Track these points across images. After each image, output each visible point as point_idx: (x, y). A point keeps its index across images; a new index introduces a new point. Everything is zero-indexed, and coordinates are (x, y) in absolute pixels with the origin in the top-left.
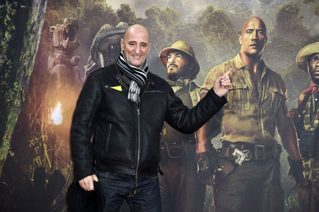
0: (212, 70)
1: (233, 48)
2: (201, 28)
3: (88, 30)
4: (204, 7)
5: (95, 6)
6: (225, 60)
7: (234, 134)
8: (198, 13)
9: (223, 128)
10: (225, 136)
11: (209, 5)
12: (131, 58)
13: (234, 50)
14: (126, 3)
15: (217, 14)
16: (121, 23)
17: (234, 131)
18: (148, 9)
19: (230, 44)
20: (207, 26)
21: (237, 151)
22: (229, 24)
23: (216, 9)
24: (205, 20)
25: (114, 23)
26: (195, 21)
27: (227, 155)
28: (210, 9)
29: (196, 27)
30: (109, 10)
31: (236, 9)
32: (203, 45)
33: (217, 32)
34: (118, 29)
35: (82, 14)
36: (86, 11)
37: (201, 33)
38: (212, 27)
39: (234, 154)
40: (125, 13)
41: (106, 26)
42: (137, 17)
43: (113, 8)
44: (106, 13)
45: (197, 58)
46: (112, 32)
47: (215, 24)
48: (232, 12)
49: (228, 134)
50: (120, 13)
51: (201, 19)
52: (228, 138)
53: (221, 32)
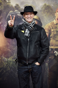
0: (47, 25)
1: (53, 17)
2: (42, 11)
3: (5, 13)
4: (43, 4)
5: (7, 5)
6: (50, 22)
7: (54, 46)
8: (41, 6)
9: (51, 44)
10: (51, 47)
11: (45, 3)
12: (27, 19)
13: (53, 18)
14: (17, 3)
15: (47, 6)
16: (16, 10)
17: (54, 45)
18: (24, 5)
19: (52, 16)
20: (44, 10)
21: (55, 52)
22: (51, 9)
23: (47, 4)
24: (44, 9)
25: (14, 10)
26: (40, 9)
27: (52, 53)
28: (45, 5)
29: (41, 11)
30: (12, 6)
31: (54, 4)
32: (43, 17)
33: (47, 12)
34: (15, 12)
35: (3, 8)
36: (4, 7)
37: (42, 13)
38: (46, 10)
39: (54, 53)
40: (17, 7)
41: (11, 12)
42: (21, 8)
43: (13, 5)
44: (11, 7)
45: (41, 21)
46: (13, 13)
47: (47, 10)
48: (52, 5)
49: (52, 46)
50: (15, 7)
51: (42, 8)
52: (52, 47)
53: (49, 12)
